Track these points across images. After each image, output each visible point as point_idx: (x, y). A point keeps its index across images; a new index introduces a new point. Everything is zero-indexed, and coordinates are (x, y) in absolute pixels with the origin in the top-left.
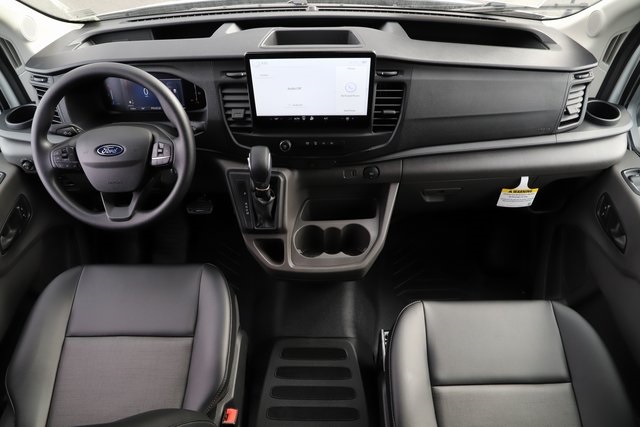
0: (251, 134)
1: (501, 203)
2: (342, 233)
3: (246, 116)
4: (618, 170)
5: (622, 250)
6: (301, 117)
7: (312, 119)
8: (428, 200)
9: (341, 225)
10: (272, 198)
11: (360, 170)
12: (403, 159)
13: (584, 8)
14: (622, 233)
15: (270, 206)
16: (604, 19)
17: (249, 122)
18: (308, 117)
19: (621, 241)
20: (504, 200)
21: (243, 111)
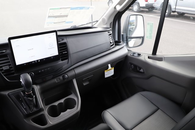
0: (15, 75)
1: (106, 76)
2: (63, 104)
3: (10, 68)
4: (129, 55)
5: (144, 73)
6: (35, 61)
7: (39, 61)
8: (85, 84)
9: (62, 101)
10: (34, 96)
11: (61, 77)
12: (73, 69)
13: (97, 21)
14: (140, 69)
15: (34, 100)
16: (106, 19)
17: (13, 70)
18: (37, 61)
19: (142, 70)
20: (106, 75)
21: (8, 66)
